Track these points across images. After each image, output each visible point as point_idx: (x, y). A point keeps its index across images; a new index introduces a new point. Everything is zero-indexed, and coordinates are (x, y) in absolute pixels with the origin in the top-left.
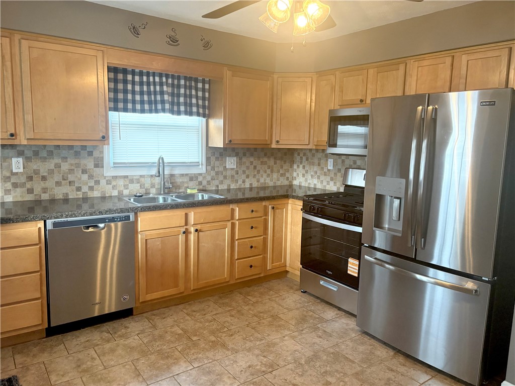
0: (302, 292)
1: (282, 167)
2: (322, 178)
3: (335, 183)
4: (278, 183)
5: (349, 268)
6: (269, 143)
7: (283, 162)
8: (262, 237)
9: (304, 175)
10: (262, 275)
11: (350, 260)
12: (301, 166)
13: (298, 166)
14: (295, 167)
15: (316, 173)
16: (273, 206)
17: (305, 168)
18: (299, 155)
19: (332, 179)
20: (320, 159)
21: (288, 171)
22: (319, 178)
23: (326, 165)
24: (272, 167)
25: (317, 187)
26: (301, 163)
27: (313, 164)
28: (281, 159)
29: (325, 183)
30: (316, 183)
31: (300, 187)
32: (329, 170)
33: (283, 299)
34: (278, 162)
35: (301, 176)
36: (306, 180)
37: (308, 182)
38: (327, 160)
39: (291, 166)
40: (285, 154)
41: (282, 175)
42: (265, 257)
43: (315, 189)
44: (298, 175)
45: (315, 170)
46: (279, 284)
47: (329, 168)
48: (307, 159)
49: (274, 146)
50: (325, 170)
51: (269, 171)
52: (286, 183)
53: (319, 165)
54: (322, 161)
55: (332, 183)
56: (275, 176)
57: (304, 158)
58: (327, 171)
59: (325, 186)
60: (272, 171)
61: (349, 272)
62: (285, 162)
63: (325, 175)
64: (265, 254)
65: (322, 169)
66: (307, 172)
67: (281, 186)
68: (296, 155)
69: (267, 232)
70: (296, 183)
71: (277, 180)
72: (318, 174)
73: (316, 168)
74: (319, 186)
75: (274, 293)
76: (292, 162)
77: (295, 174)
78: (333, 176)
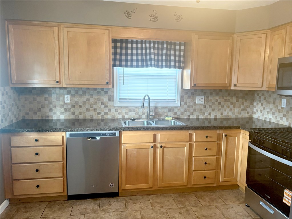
0: (246, 205)
1: (243, 104)
2: (276, 114)
3: (287, 119)
4: (240, 116)
5: (284, 197)
6: (229, 86)
7: (244, 100)
8: (216, 157)
9: (261, 111)
10: (215, 185)
11: (286, 191)
12: (260, 104)
13: (258, 104)
14: (255, 104)
15: (271, 109)
16: (226, 134)
17: (262, 106)
18: (258, 95)
19: (284, 116)
20: (275, 99)
21: (248, 107)
22: (273, 114)
23: (280, 104)
24: (235, 103)
25: (272, 121)
26: (260, 101)
27: (269, 102)
28: (243, 98)
29: (278, 119)
30: (271, 118)
31: (258, 119)
32: (282, 108)
33: (228, 209)
34: (240, 100)
35: (259, 111)
36: (263, 115)
37: (265, 116)
38: (281, 100)
39: (252, 104)
40: (247, 94)
41: (243, 110)
42: (217, 172)
43: (270, 123)
44: (257, 110)
45: (271, 107)
46: (229, 194)
47: (282, 107)
48: (265, 99)
49: (232, 88)
50: (279, 108)
51: (231, 107)
52: (247, 116)
53: (274, 103)
54: (277, 101)
55: (284, 119)
56: (237, 110)
57: (262, 98)
58: (280, 109)
59: (278, 121)
60: (234, 107)
61: (284, 201)
62: (246, 100)
63: (279, 112)
64: (218, 169)
65: (277, 107)
66: (264, 109)
67: (242, 119)
68: (256, 95)
69: (220, 153)
70: (255, 116)
71: (239, 114)
72: (273, 111)
73: (271, 106)
74: (274, 120)
75: (222, 201)
76: (253, 100)
77: (255, 110)
78: (285, 113)
